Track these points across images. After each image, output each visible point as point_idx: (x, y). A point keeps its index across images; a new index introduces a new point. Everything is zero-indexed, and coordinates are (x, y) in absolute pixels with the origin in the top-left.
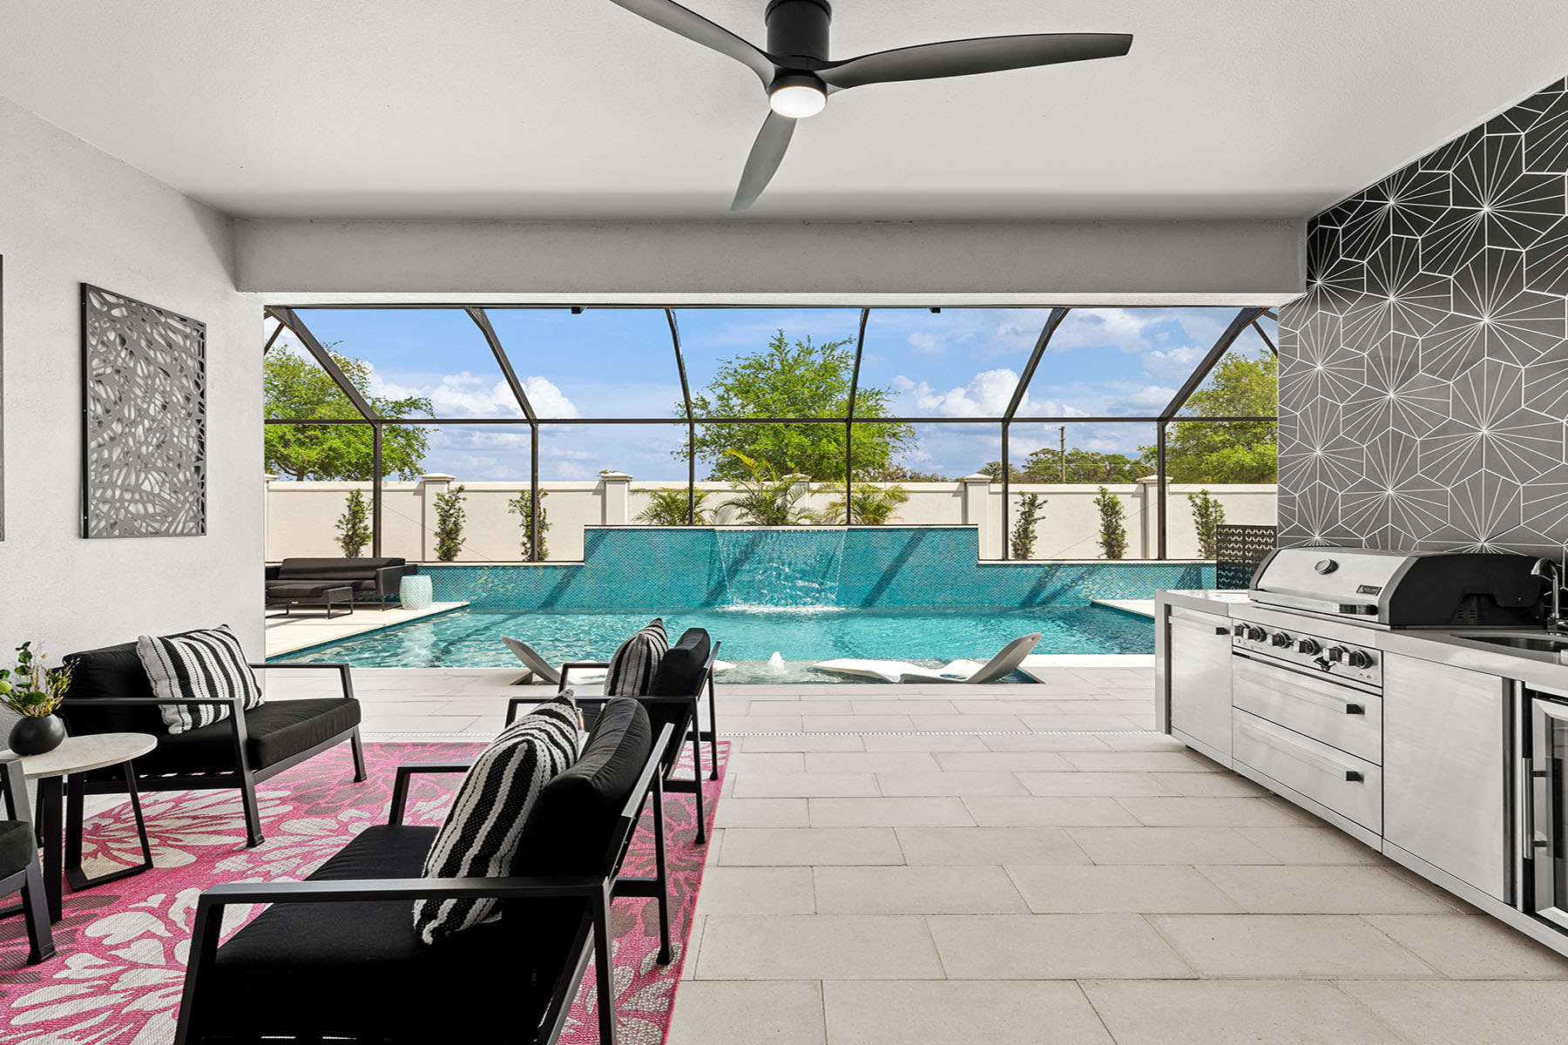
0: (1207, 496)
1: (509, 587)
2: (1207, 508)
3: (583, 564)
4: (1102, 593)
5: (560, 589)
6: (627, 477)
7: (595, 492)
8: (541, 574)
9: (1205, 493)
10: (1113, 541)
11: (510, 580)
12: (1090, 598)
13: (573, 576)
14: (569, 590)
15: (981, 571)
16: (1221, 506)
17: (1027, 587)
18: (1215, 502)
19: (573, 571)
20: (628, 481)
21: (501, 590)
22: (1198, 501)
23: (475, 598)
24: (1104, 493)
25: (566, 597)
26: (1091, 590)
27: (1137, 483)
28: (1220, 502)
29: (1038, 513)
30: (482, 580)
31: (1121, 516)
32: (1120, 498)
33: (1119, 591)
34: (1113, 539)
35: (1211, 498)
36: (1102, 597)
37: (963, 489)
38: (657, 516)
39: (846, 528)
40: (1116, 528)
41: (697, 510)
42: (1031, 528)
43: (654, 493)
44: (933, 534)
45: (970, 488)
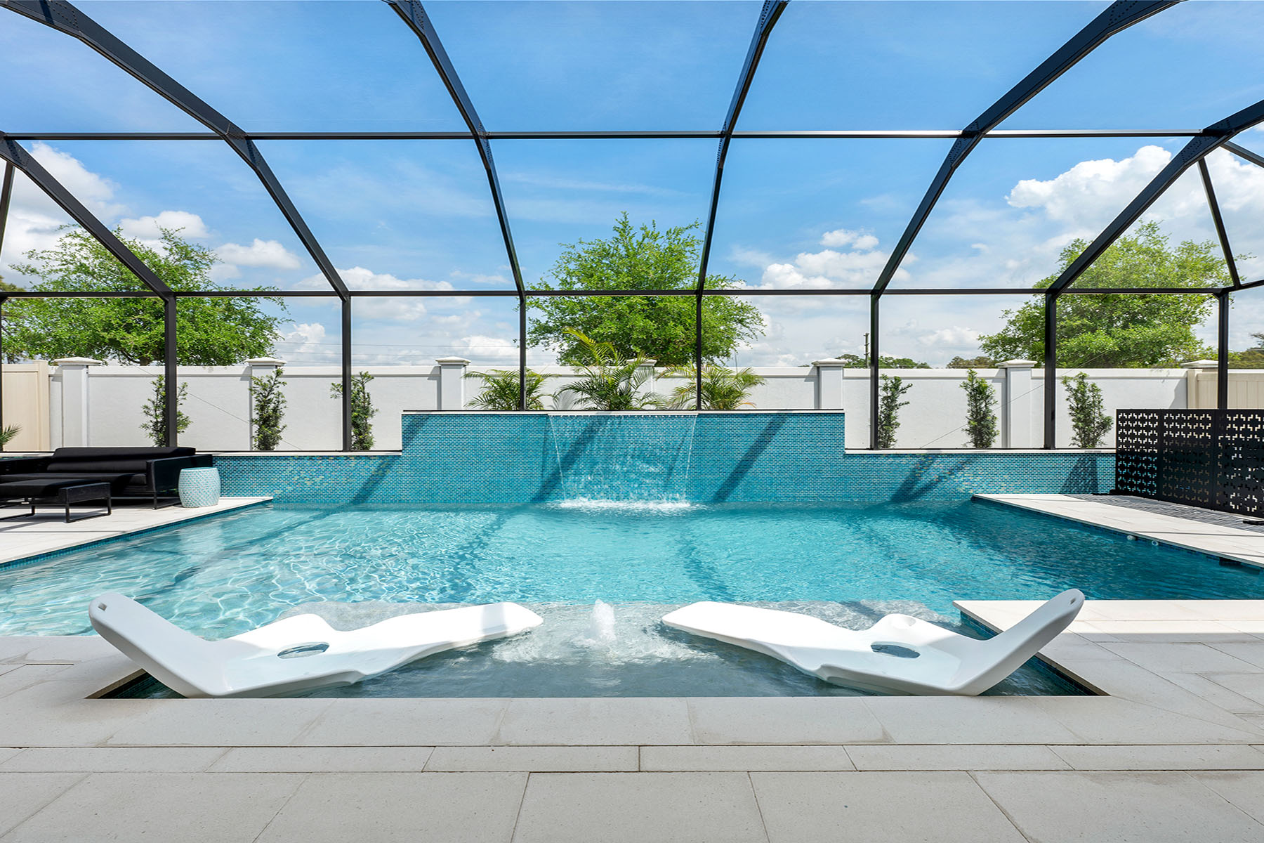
0: (1085, 381)
1: (317, 480)
2: (1083, 393)
3: (400, 454)
4: (984, 486)
5: (374, 481)
6: (463, 361)
7: (430, 377)
8: (352, 465)
9: (1083, 377)
10: (981, 429)
11: (319, 473)
12: (971, 492)
13: (389, 467)
14: (384, 483)
15: (849, 461)
16: (1098, 390)
17: (900, 480)
18: (1093, 386)
19: (388, 461)
20: (465, 366)
21: (309, 484)
22: (1074, 385)
23: (280, 492)
24: (972, 377)
25: (379, 492)
26: (971, 483)
27: (997, 367)
28: (1099, 387)
29: (901, 399)
30: (287, 472)
31: (992, 401)
32: (989, 382)
33: (1003, 484)
34: (983, 426)
35: (1089, 382)
36: (984, 491)
37: (816, 374)
38: (492, 401)
39: (696, 413)
40: (985, 415)
41: (534, 395)
42: (894, 414)
43: (488, 378)
44: (794, 420)
45: (824, 373)
